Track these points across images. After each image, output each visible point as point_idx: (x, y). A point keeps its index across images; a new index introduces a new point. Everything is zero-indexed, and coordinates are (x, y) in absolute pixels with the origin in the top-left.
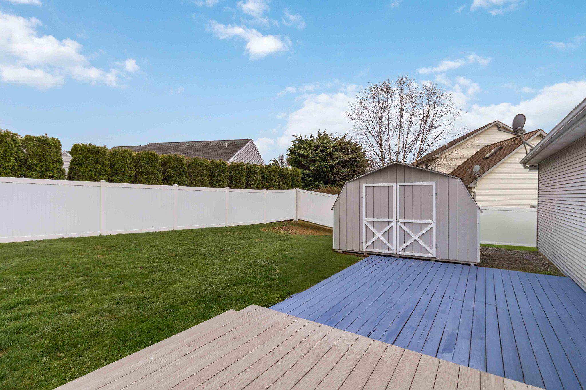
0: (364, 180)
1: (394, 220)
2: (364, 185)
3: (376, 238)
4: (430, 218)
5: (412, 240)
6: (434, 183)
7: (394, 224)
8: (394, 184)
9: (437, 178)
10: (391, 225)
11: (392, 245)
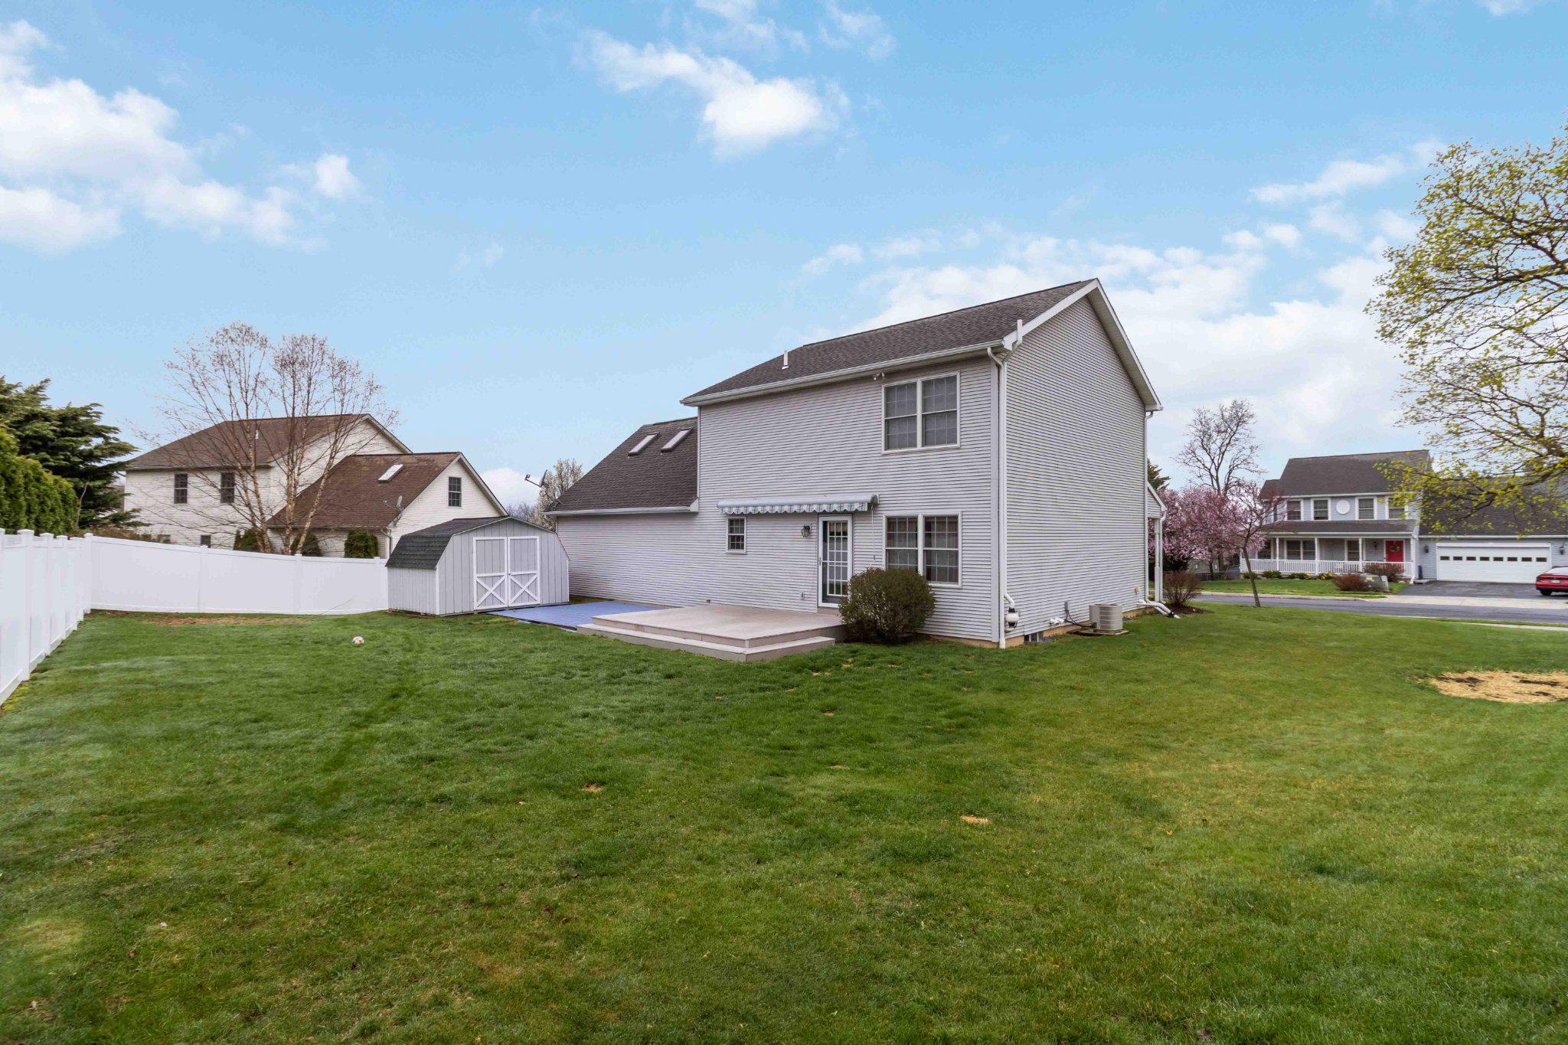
0: (474, 533)
1: (505, 574)
2: (475, 539)
3: (488, 594)
4: (535, 569)
5: (521, 591)
6: (538, 537)
7: (505, 577)
8: (505, 538)
9: (538, 532)
10: (502, 579)
11: (504, 598)
